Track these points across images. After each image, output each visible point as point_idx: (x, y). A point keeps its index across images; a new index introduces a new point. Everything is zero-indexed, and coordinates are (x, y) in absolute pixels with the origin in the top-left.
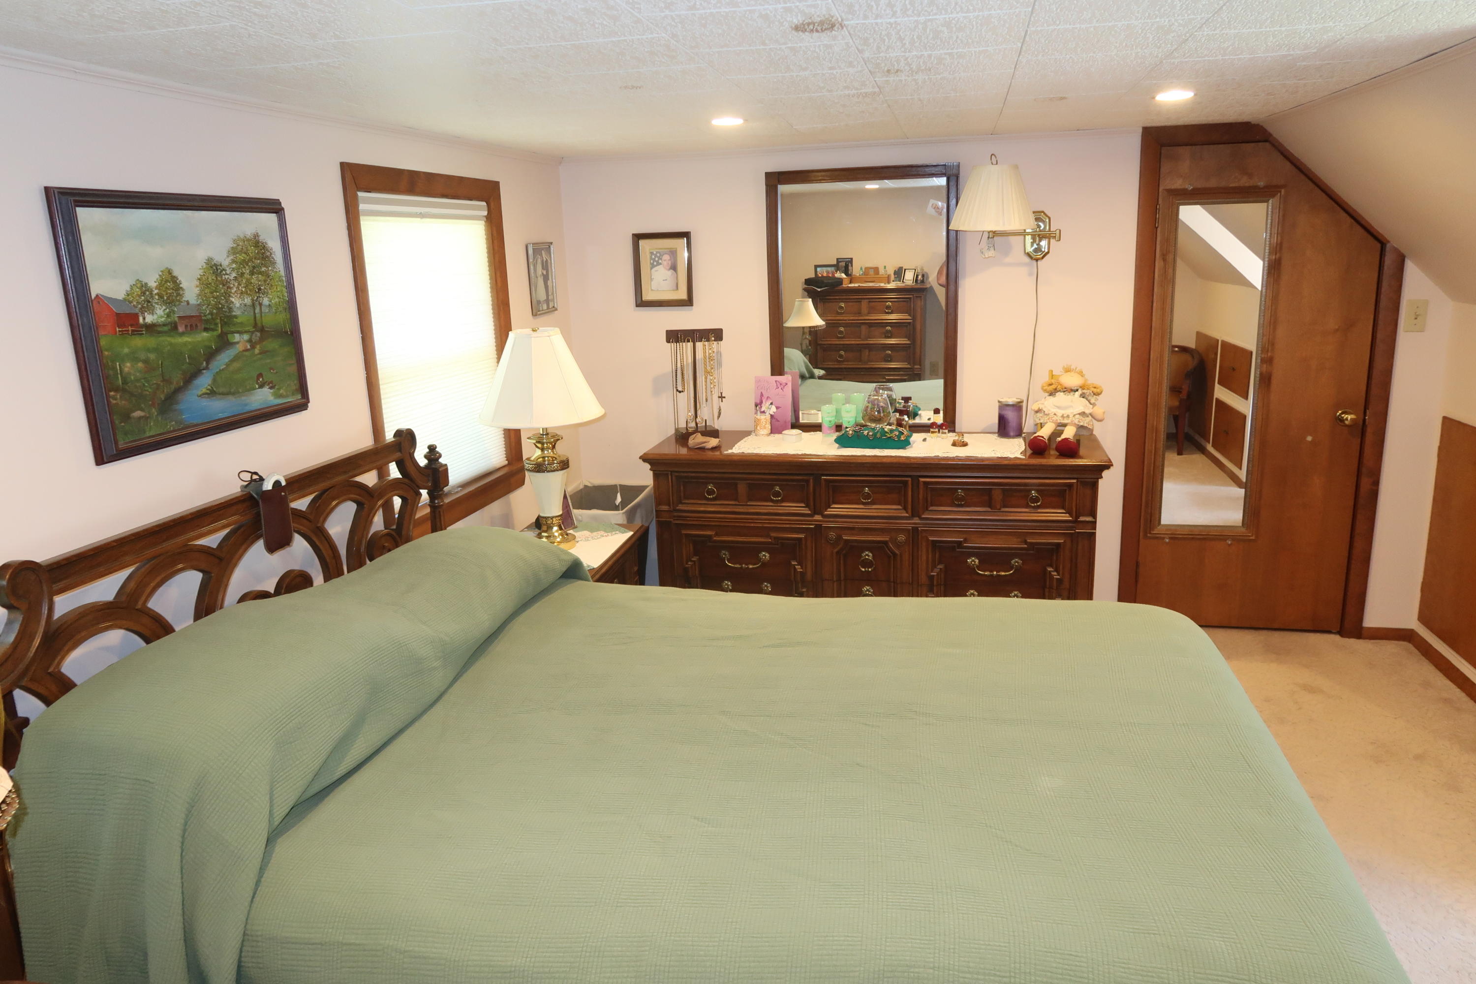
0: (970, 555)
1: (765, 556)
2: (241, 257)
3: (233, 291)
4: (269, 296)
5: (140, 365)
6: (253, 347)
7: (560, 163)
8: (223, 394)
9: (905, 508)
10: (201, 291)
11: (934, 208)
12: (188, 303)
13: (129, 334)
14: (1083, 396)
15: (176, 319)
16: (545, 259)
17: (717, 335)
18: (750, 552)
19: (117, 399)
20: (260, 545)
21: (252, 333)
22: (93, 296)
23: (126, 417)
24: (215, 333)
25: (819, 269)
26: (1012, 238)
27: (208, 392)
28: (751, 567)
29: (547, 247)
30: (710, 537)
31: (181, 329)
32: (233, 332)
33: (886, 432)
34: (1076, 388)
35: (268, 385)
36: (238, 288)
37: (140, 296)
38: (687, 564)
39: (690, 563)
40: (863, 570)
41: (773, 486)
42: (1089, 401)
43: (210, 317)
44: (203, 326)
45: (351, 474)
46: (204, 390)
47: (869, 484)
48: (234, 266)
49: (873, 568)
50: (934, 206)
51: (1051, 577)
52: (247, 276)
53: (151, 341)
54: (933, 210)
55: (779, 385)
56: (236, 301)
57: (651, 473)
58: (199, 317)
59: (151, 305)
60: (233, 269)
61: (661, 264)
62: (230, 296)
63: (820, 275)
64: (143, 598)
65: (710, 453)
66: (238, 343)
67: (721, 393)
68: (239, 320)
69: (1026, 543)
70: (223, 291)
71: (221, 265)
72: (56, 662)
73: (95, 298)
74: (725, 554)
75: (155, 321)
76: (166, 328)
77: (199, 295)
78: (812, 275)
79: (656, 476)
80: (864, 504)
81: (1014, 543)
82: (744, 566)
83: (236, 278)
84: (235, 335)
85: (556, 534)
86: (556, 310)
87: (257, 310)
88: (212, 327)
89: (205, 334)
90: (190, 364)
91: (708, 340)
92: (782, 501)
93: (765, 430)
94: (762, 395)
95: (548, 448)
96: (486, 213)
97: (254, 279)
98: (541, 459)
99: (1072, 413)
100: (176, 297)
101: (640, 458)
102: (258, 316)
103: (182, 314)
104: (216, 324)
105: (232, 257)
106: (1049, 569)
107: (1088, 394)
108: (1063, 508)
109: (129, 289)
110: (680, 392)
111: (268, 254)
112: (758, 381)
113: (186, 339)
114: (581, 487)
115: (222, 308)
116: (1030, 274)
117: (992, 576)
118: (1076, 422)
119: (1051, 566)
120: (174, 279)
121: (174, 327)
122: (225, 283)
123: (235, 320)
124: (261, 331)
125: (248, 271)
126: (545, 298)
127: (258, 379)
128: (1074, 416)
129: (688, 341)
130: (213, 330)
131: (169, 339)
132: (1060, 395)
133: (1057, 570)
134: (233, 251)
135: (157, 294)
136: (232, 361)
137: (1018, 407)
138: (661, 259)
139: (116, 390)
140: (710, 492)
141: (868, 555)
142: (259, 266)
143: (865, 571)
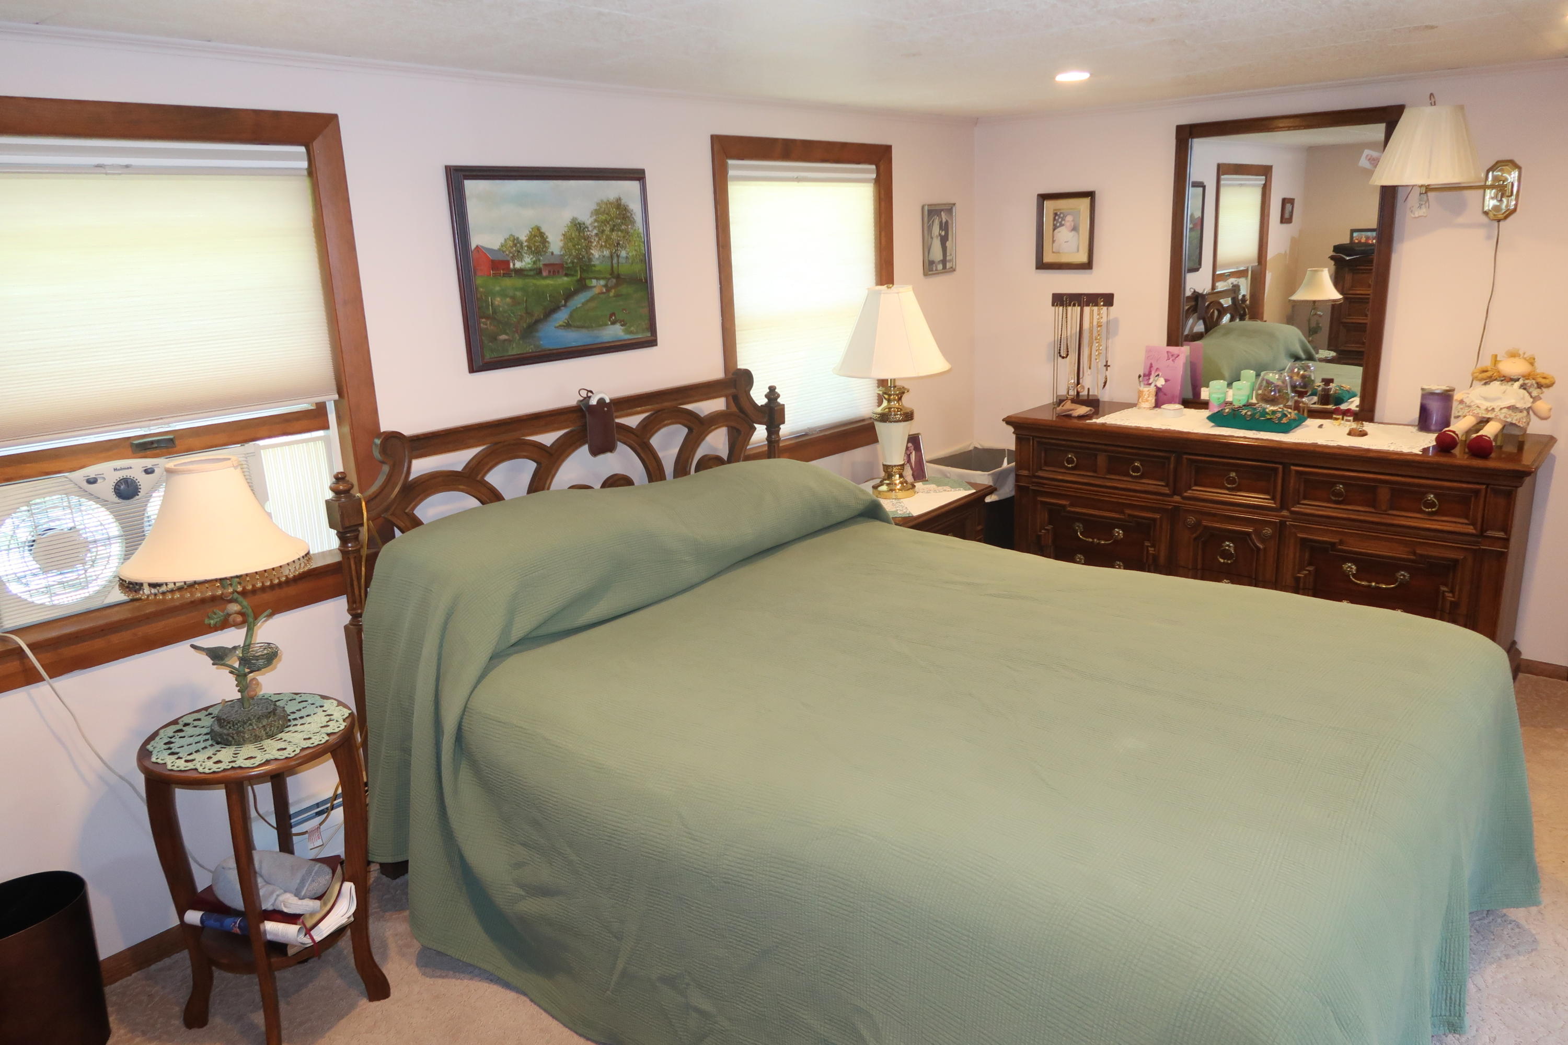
0: (1348, 560)
1: (1119, 533)
2: (603, 217)
3: (593, 245)
4: (627, 249)
5: (508, 300)
6: (608, 291)
7: (976, 124)
8: (578, 327)
9: (1273, 498)
10: (565, 244)
11: (1369, 159)
12: (552, 253)
13: (500, 276)
14: (1523, 387)
15: (541, 266)
16: (944, 220)
17: (1108, 300)
18: (1105, 528)
19: (485, 324)
20: (585, 448)
21: (609, 279)
22: (473, 246)
23: (494, 338)
24: (575, 278)
25: (1355, 234)
26: (1467, 193)
27: (564, 324)
28: (1103, 542)
29: (949, 209)
30: (1064, 506)
31: (545, 274)
32: (591, 278)
33: (1267, 413)
34: (1516, 377)
35: (620, 322)
36: (598, 242)
37: (512, 247)
38: (1040, 531)
39: (1043, 531)
40: (1222, 561)
41: (1134, 461)
42: (1530, 393)
43: (570, 265)
44: (564, 273)
45: (680, 402)
46: (561, 323)
47: (1236, 468)
48: (596, 224)
49: (1232, 561)
50: (1369, 157)
51: (1444, 597)
52: (607, 232)
53: (519, 282)
54: (1368, 162)
55: (1170, 357)
56: (596, 253)
57: (1014, 436)
58: (561, 266)
59: (522, 255)
60: (595, 227)
61: (1063, 225)
62: (590, 248)
63: (1356, 241)
64: (483, 473)
65: (1076, 421)
66: (594, 287)
67: (1107, 362)
68: (597, 269)
69: (1415, 554)
70: (584, 244)
71: (584, 224)
72: (411, 506)
73: (475, 249)
74: (1078, 526)
75: (523, 267)
76: (532, 273)
77: (563, 247)
78: (1346, 240)
79: (1019, 440)
80: (1228, 489)
81: (1398, 552)
82: (1095, 540)
83: (597, 235)
84: (593, 280)
85: (897, 482)
86: (954, 270)
87: (615, 261)
88: (573, 273)
89: (565, 279)
90: (550, 301)
91: (1097, 305)
92: (1141, 477)
93: (1147, 403)
94: (1151, 366)
95: (895, 400)
96: (874, 176)
97: (614, 236)
98: (887, 410)
99: (1498, 406)
100: (543, 248)
101: (1003, 420)
102: (615, 266)
103: (547, 262)
104: (576, 271)
105: (595, 217)
106: (1443, 588)
107: (1529, 384)
108: (1467, 517)
109: (503, 242)
110: (1063, 358)
111: (629, 215)
112: (1149, 350)
113: (549, 282)
114: (971, 448)
115: (582, 258)
116: (1489, 237)
117: (1369, 586)
118: (1502, 417)
119: (1446, 585)
120: (542, 235)
121: (539, 272)
122: (587, 239)
123: (594, 268)
124: (617, 278)
125: (608, 229)
126: (941, 258)
127: (611, 317)
128: (1501, 409)
129: (1074, 305)
130: (572, 275)
131: (535, 281)
132: (1496, 384)
133: (1452, 591)
134: (597, 212)
135: (527, 246)
136: (588, 301)
137: (1446, 397)
138: (1064, 220)
139: (487, 318)
140: (1070, 461)
141: (1229, 546)
142: (620, 225)
143: (1224, 562)
